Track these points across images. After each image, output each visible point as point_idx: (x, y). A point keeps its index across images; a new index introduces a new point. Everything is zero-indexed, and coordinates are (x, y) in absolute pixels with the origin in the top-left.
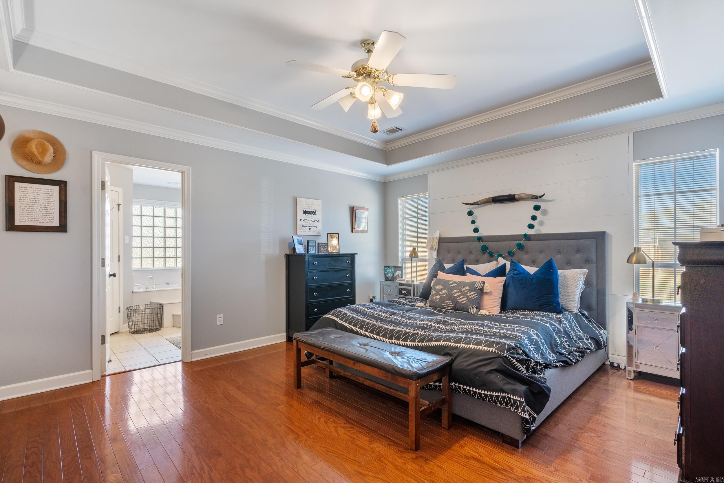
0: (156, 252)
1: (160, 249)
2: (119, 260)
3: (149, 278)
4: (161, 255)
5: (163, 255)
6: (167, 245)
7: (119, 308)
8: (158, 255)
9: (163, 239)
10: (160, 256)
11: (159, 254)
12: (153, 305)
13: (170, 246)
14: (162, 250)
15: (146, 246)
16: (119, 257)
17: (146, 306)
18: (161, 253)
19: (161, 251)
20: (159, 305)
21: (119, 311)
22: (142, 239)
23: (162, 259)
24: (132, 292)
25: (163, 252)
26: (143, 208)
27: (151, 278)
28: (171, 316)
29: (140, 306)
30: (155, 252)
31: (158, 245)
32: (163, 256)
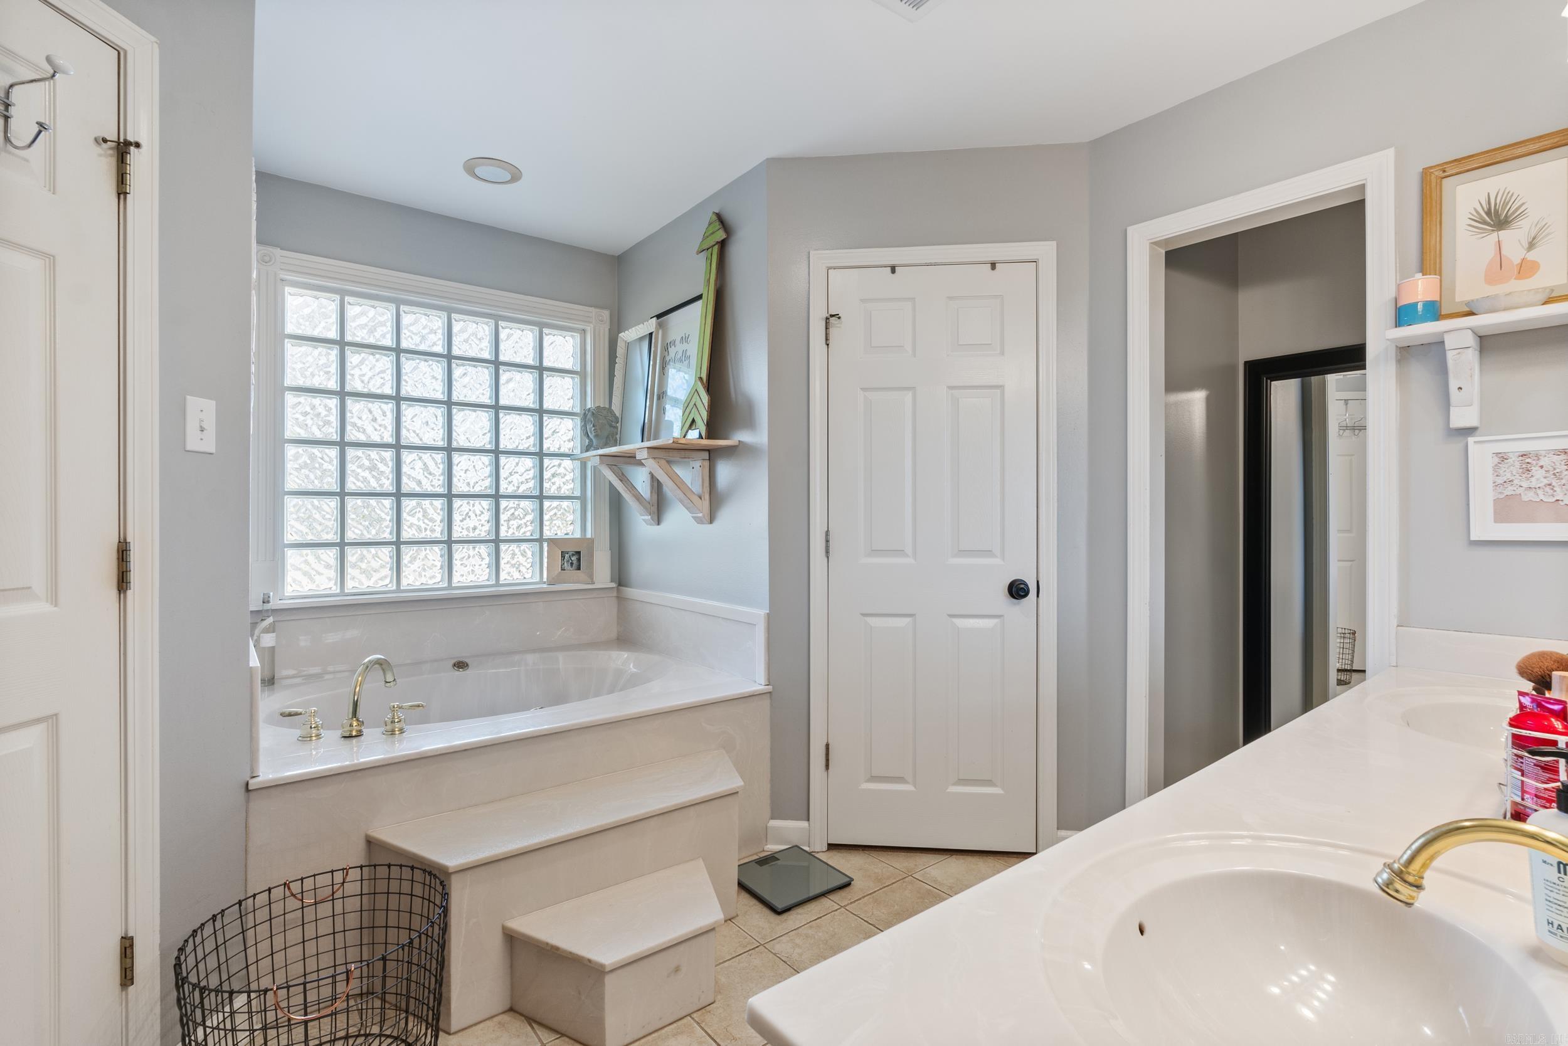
0: (408, 518)
1: (426, 503)
2: (123, 582)
3: (368, 667)
4: (433, 531)
5: (438, 529)
6: (459, 486)
7: (127, 947)
8: (419, 529)
9: (440, 457)
10: (428, 532)
11: (423, 526)
12: (382, 872)
13: (473, 491)
14: (435, 509)
15: (365, 490)
16: (123, 552)
17: (338, 877)
18: (432, 520)
19: (431, 511)
20: (419, 876)
21: (127, 977)
22: (348, 457)
23: (437, 549)
24: (247, 790)
25: (439, 518)
26: (352, 311)
27: (379, 662)
28: (495, 944)
29: (296, 887)
30: (404, 515)
31: (419, 483)
32: (438, 533)
